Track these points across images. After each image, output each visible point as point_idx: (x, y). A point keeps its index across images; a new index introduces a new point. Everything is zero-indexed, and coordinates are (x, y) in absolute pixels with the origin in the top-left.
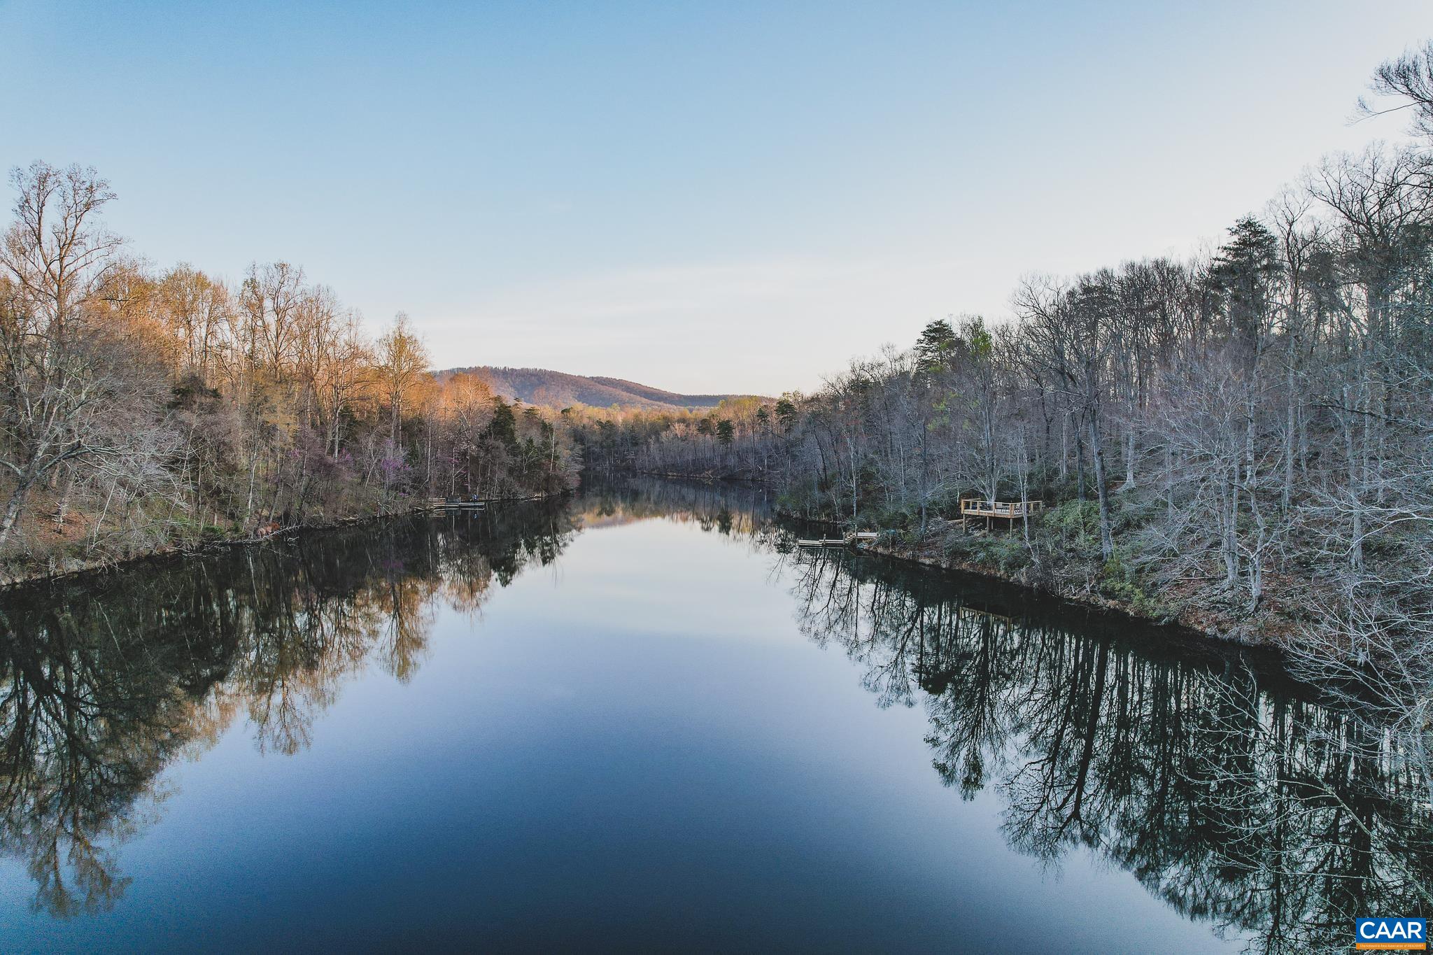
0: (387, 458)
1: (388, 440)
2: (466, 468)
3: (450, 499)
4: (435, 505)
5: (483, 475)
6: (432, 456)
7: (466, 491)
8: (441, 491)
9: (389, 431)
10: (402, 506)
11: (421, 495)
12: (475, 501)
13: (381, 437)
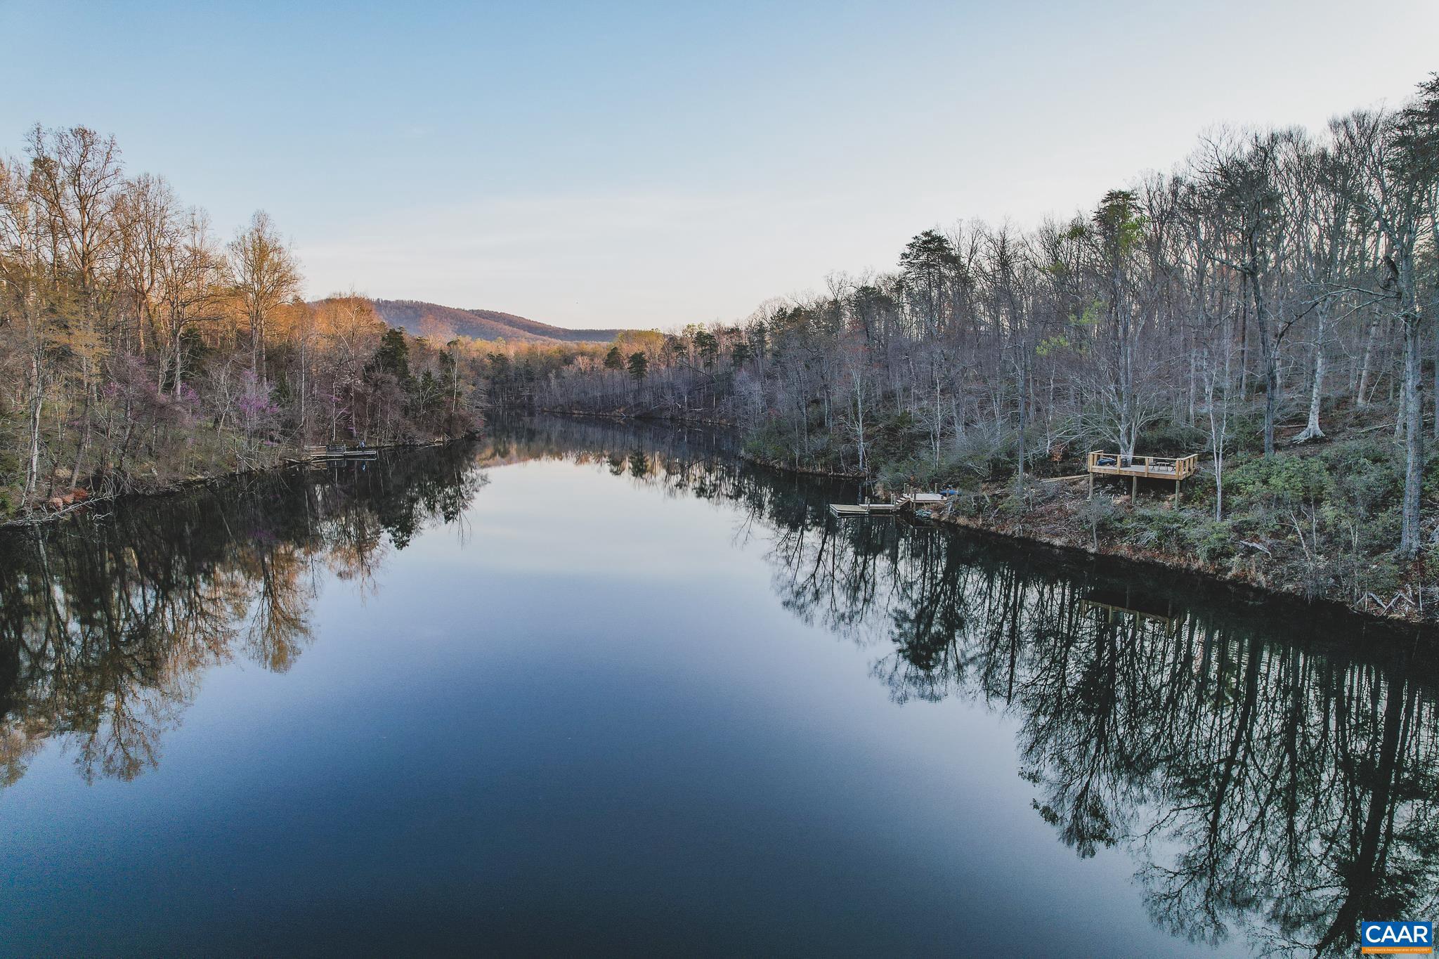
0: (247, 396)
1: (248, 372)
2: (350, 408)
3: (332, 447)
4: (314, 455)
5: (372, 416)
6: (306, 393)
7: (352, 435)
8: (319, 436)
9: (250, 361)
10: (268, 458)
11: (295, 442)
12: (364, 449)
13: (239, 369)
